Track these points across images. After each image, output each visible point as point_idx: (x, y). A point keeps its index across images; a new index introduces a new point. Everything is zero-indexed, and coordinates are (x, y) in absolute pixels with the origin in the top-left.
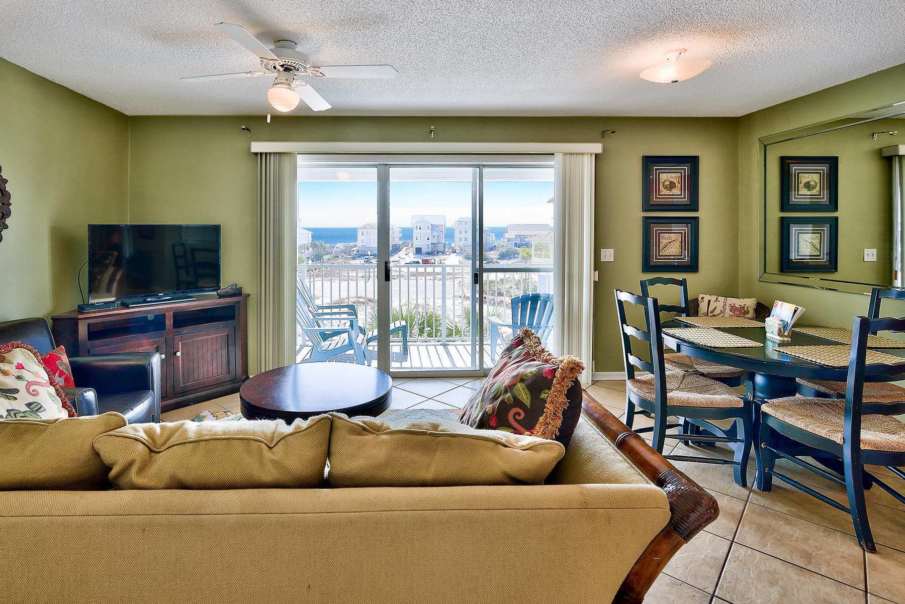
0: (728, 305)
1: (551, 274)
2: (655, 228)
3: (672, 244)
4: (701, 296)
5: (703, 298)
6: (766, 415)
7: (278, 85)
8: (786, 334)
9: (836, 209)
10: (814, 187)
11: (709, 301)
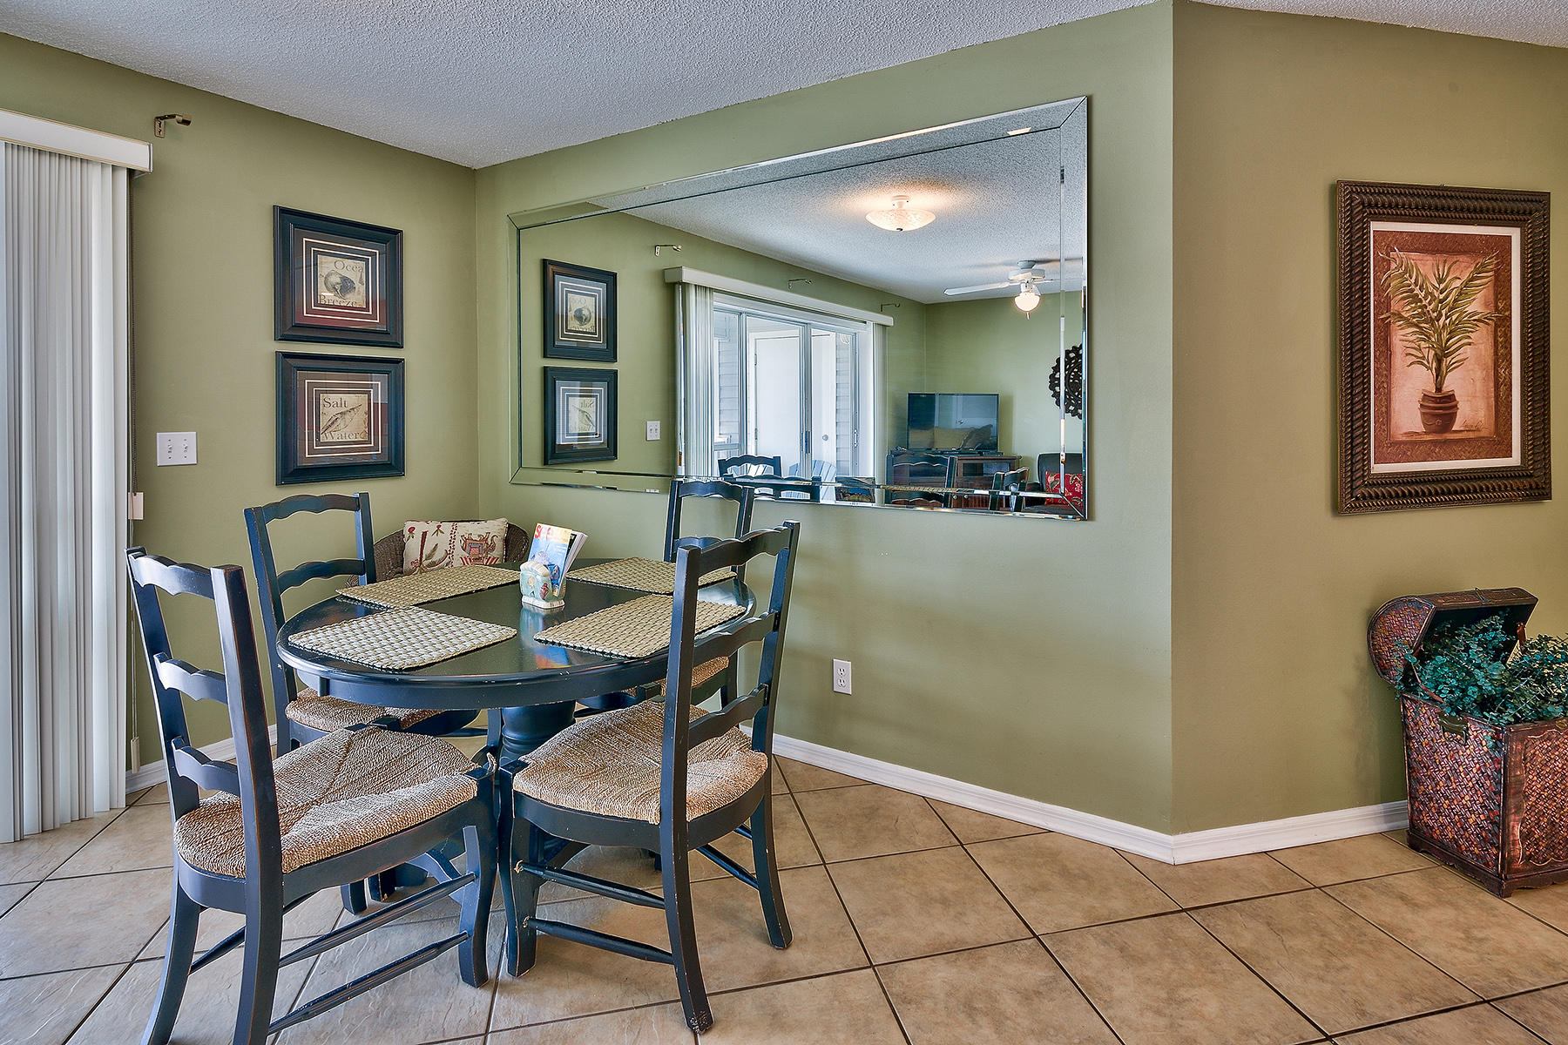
0: (458, 538)
2: (307, 381)
3: (347, 416)
4: (409, 525)
5: (411, 530)
6: (520, 796)
8: (556, 594)
9: (614, 359)
10: (587, 320)
11: (425, 534)
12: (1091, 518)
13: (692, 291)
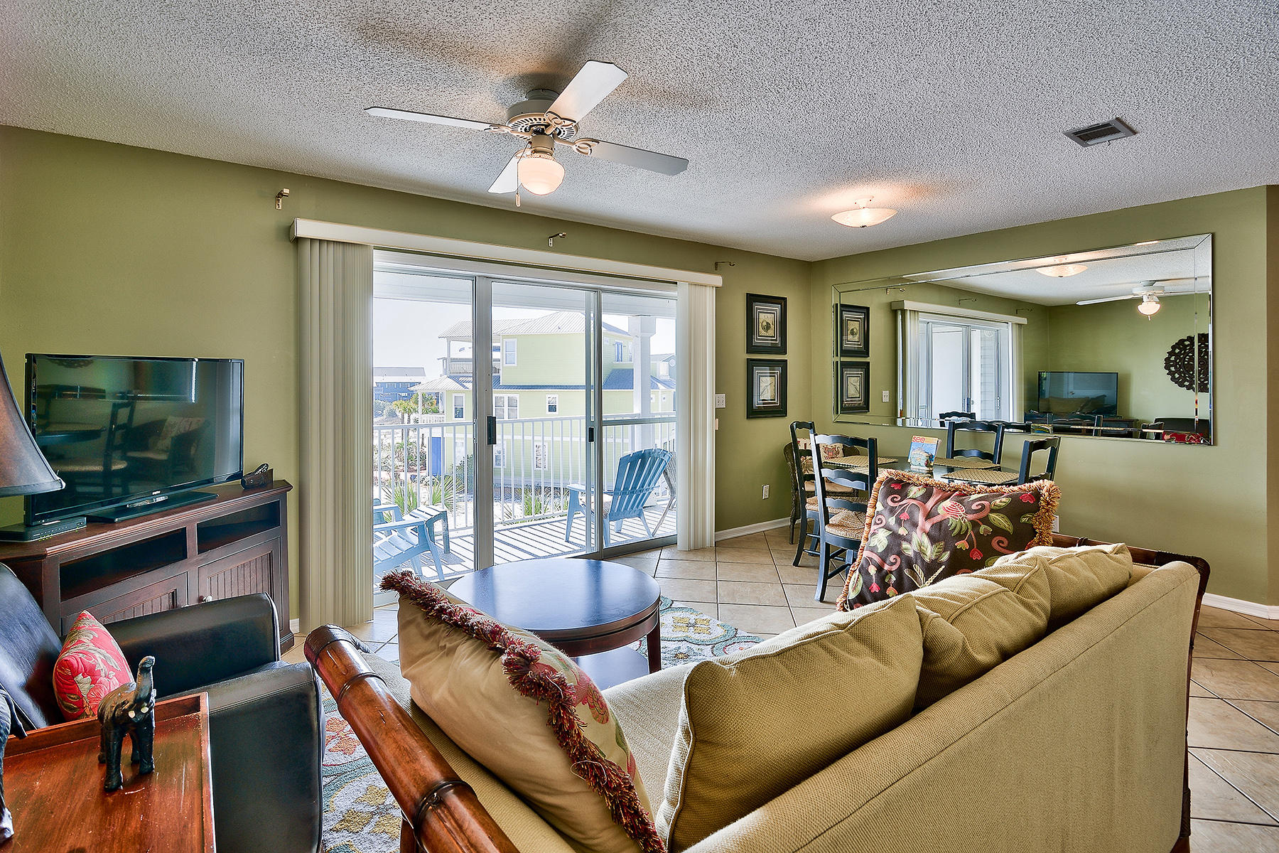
1: (673, 425)
2: (755, 371)
3: (768, 388)
7: (538, 155)
9: (867, 355)
10: (856, 334)
12: (1215, 444)
13: (908, 312)
